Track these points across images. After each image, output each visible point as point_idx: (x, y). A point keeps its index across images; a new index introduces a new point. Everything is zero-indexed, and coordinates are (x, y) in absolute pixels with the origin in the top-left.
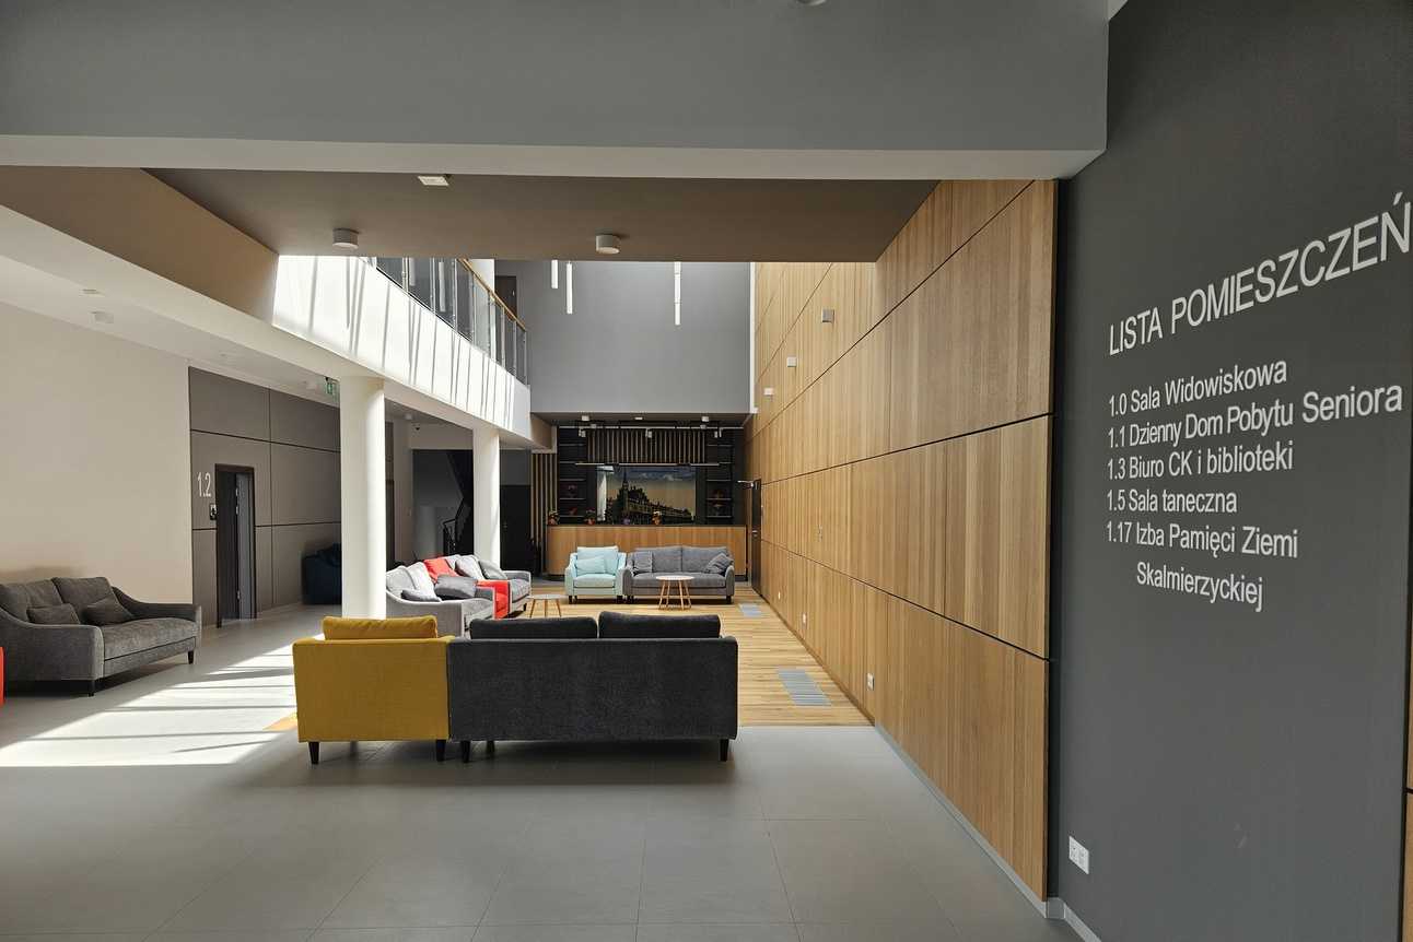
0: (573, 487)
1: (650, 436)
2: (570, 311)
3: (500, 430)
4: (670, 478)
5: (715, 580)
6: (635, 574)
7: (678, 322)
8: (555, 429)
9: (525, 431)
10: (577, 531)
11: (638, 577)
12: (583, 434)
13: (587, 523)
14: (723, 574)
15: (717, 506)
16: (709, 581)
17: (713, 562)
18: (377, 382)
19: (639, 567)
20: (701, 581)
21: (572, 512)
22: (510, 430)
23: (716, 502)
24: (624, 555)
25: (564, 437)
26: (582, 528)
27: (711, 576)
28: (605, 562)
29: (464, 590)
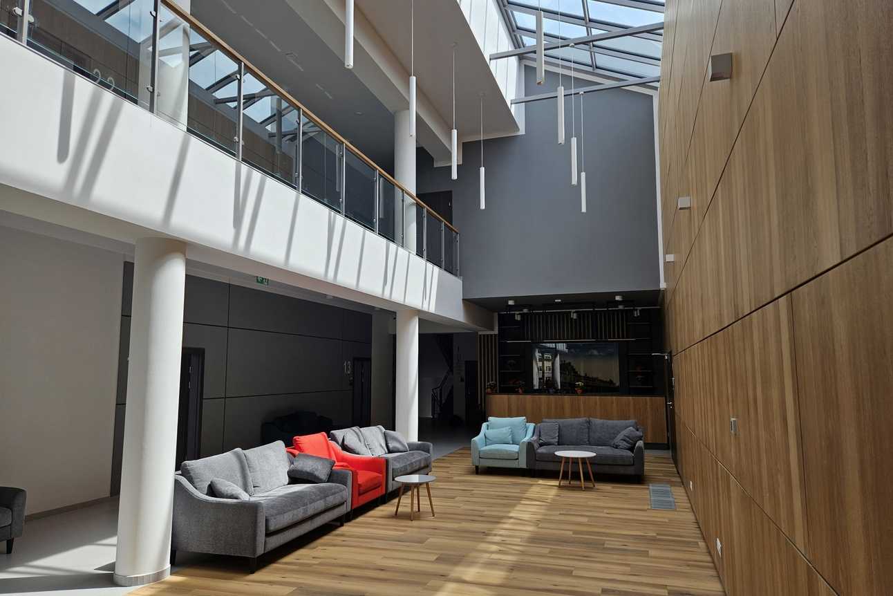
0: (512, 361)
1: (575, 317)
2: (483, 206)
3: (418, 312)
4: (595, 352)
5: (622, 457)
6: (541, 445)
7: (584, 210)
8: (496, 315)
9: (456, 313)
10: (509, 399)
11: (542, 450)
12: (518, 318)
13: (517, 393)
14: (631, 449)
15: (639, 377)
16: (614, 458)
17: (620, 436)
18: (171, 246)
19: (544, 439)
20: (607, 457)
21: (511, 382)
22: (432, 310)
23: (639, 373)
24: (531, 426)
25: (506, 321)
26: (513, 397)
27: (618, 452)
28: (512, 433)
29: (316, 473)
